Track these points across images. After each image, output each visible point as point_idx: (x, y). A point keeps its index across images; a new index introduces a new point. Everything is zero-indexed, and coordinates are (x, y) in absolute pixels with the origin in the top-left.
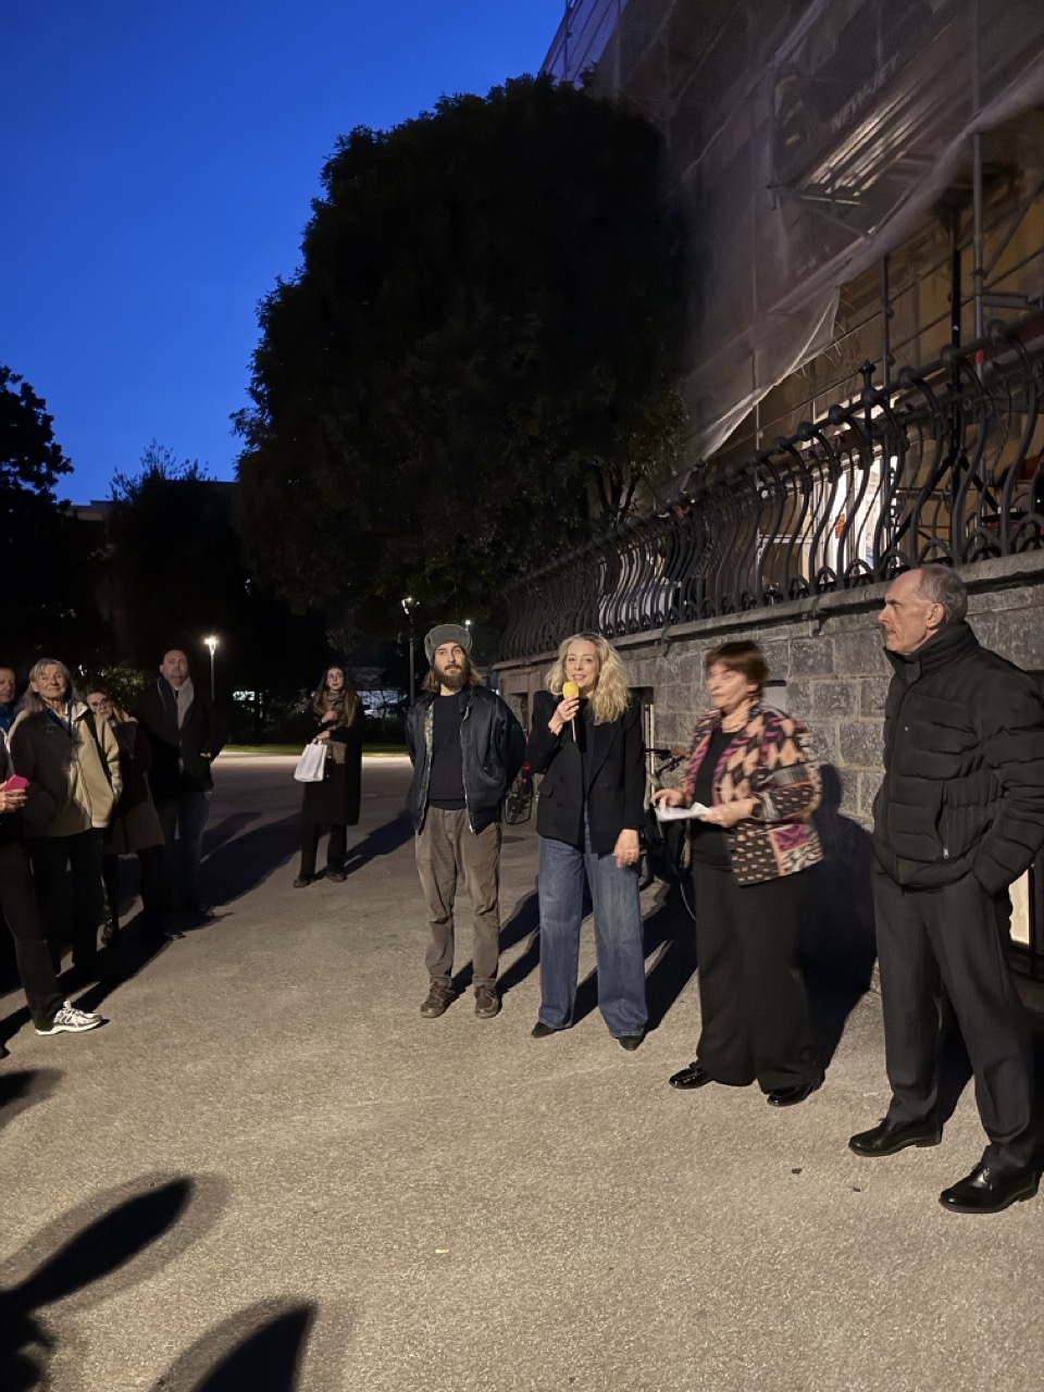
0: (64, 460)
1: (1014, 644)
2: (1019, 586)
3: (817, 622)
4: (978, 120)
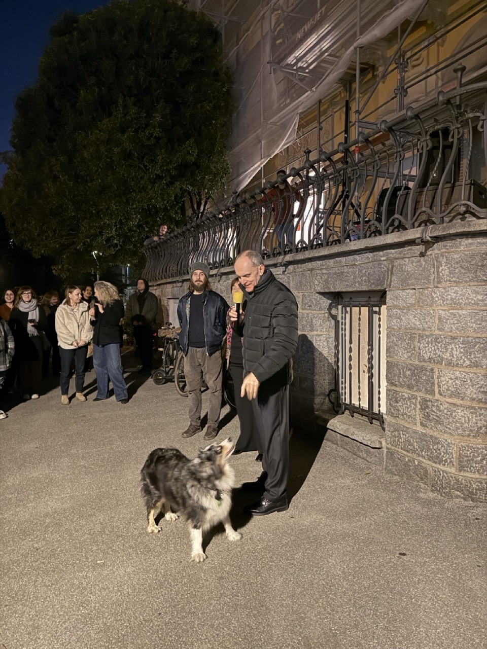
2: (367, 253)
3: (284, 267)
4: (359, 41)
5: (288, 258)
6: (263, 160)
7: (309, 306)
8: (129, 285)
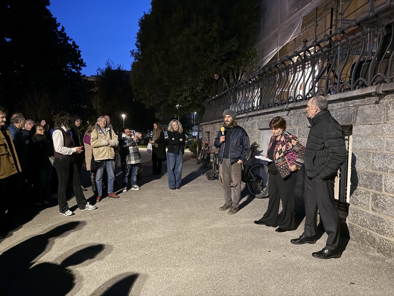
0: (84, 63)
1: (338, 118)
2: (341, 102)
3: (288, 112)
5: (290, 105)
6: (279, 47)
7: (303, 135)
8: (195, 125)
